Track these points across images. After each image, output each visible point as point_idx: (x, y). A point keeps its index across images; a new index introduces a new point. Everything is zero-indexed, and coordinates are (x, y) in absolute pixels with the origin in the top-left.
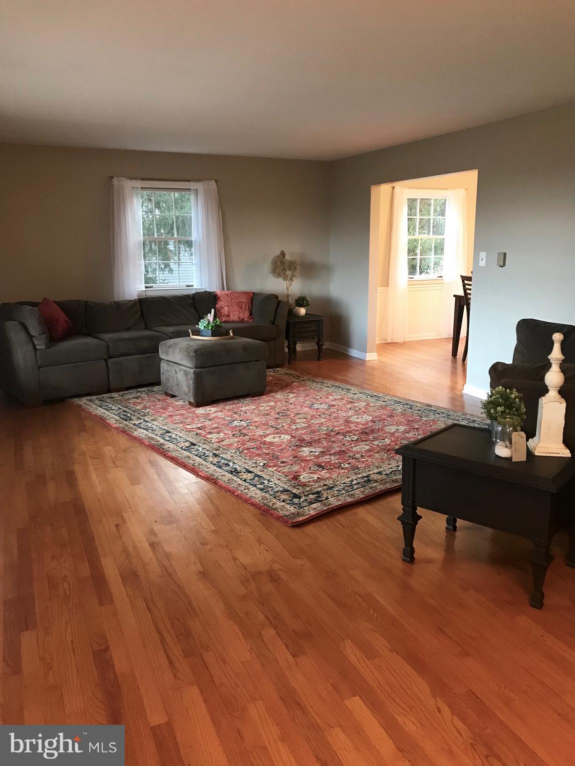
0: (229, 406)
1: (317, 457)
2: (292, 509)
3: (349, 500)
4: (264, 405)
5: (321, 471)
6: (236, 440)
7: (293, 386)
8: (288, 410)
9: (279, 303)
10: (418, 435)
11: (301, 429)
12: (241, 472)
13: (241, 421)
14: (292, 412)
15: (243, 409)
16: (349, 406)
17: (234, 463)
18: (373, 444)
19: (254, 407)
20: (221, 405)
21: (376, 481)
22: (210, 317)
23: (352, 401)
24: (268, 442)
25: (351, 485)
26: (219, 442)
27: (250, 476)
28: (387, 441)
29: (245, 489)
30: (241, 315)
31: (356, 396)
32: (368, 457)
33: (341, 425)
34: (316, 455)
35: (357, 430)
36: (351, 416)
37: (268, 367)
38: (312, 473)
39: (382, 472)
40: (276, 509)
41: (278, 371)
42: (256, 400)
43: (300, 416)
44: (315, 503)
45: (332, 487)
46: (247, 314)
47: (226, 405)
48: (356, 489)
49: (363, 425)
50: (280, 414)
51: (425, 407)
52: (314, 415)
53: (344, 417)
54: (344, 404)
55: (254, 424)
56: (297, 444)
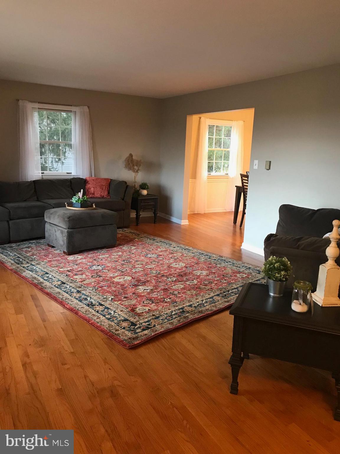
0: (91, 255)
1: (149, 294)
2: (129, 334)
3: (170, 327)
4: (114, 254)
5: (151, 304)
6: (93, 280)
7: (134, 241)
8: (130, 258)
9: (127, 186)
10: (215, 277)
11: (139, 272)
12: (95, 305)
13: (98, 266)
14: (133, 260)
15: (100, 257)
16: (171, 256)
17: (91, 298)
18: (186, 284)
19: (108, 256)
20: (86, 254)
21: (188, 312)
22: (80, 194)
23: (173, 252)
24: (116, 282)
25: (171, 315)
26: (82, 282)
27: (101, 308)
28: (195, 282)
29: (97, 319)
30: (102, 194)
31: (175, 249)
32: (183, 293)
33: (165, 269)
34: (148, 292)
35: (176, 274)
36: (172, 263)
37: (118, 228)
38: (145, 306)
39: (192, 305)
40: (118, 335)
41: (125, 230)
42: (109, 250)
43: (139, 263)
44: (146, 330)
45: (159, 317)
46: (106, 193)
47: (89, 254)
48: (174, 319)
49: (180, 269)
50: (125, 261)
51: (219, 258)
52: (148, 262)
53: (167, 263)
54: (168, 255)
55: (107, 268)
56: (135, 283)
